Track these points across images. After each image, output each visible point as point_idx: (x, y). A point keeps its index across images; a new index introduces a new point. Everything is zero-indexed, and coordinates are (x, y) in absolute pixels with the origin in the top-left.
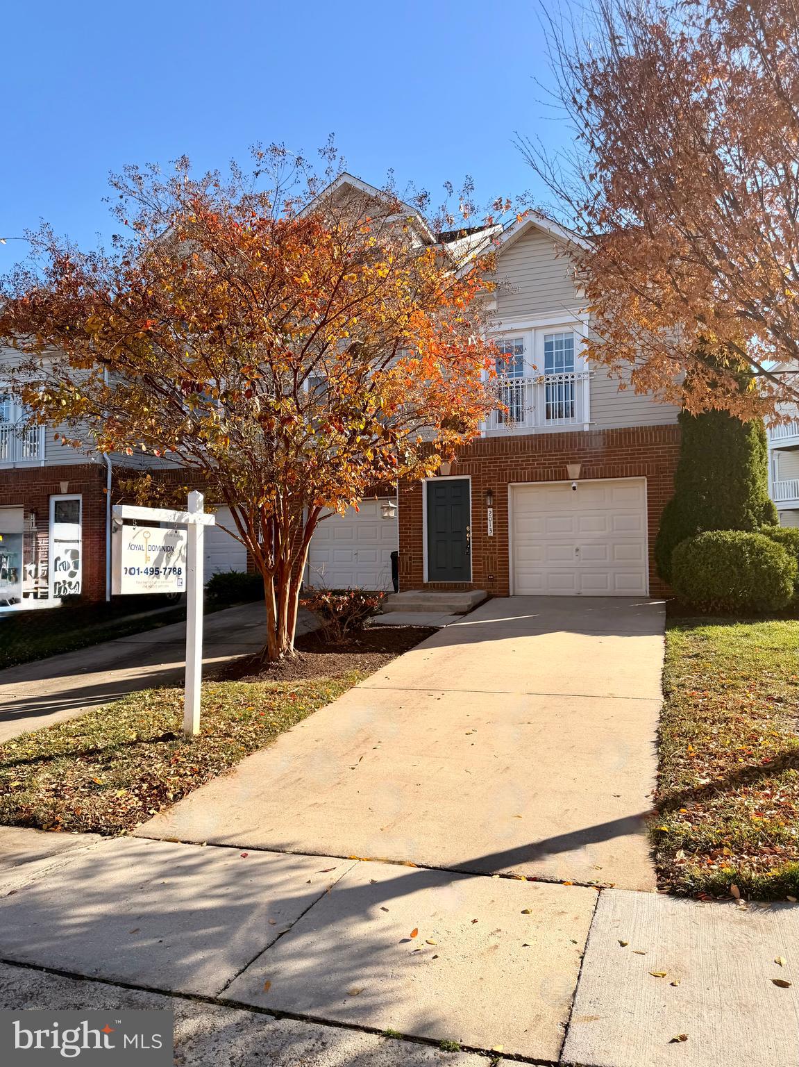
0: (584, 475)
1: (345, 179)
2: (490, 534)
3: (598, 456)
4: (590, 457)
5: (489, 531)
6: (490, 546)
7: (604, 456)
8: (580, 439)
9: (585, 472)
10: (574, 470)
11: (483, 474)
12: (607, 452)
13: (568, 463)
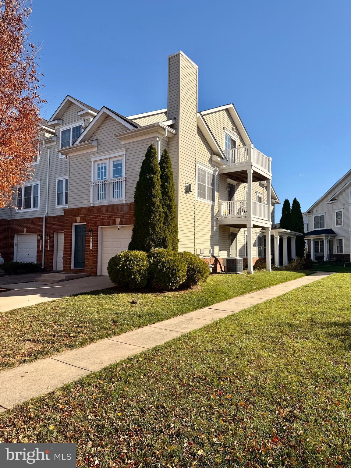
0: (121, 223)
1: (68, 98)
2: (91, 248)
3: (126, 215)
4: (124, 215)
5: (91, 247)
6: (91, 253)
7: (128, 215)
8: (120, 207)
9: (121, 222)
10: (118, 220)
11: (90, 222)
12: (129, 213)
13: (116, 218)
